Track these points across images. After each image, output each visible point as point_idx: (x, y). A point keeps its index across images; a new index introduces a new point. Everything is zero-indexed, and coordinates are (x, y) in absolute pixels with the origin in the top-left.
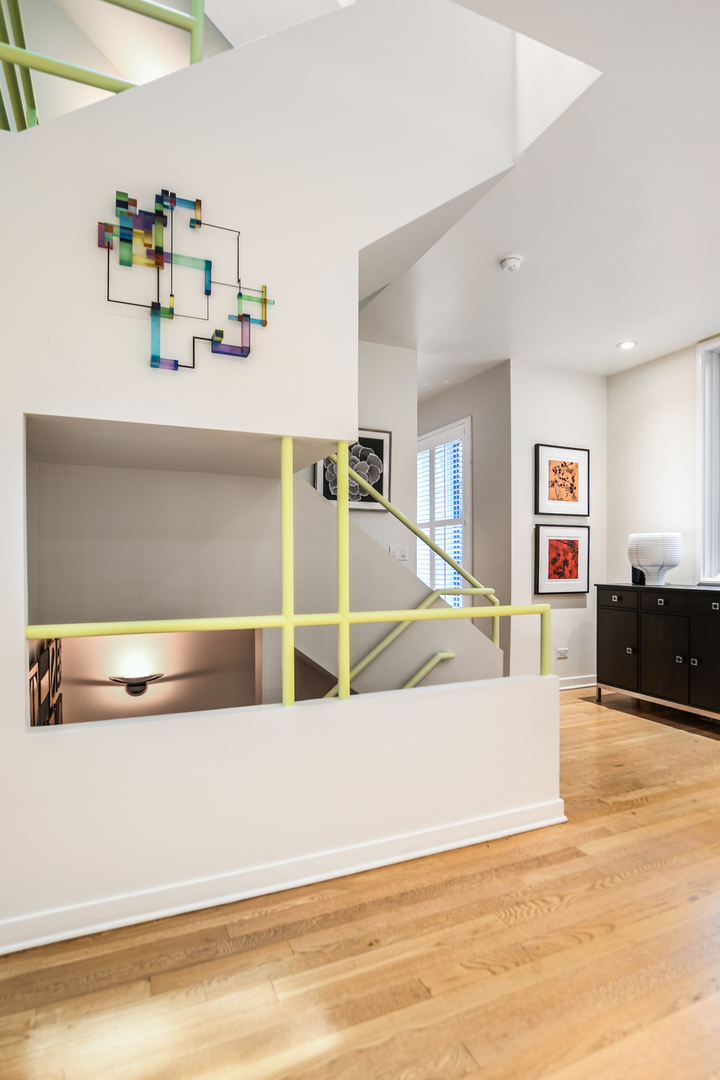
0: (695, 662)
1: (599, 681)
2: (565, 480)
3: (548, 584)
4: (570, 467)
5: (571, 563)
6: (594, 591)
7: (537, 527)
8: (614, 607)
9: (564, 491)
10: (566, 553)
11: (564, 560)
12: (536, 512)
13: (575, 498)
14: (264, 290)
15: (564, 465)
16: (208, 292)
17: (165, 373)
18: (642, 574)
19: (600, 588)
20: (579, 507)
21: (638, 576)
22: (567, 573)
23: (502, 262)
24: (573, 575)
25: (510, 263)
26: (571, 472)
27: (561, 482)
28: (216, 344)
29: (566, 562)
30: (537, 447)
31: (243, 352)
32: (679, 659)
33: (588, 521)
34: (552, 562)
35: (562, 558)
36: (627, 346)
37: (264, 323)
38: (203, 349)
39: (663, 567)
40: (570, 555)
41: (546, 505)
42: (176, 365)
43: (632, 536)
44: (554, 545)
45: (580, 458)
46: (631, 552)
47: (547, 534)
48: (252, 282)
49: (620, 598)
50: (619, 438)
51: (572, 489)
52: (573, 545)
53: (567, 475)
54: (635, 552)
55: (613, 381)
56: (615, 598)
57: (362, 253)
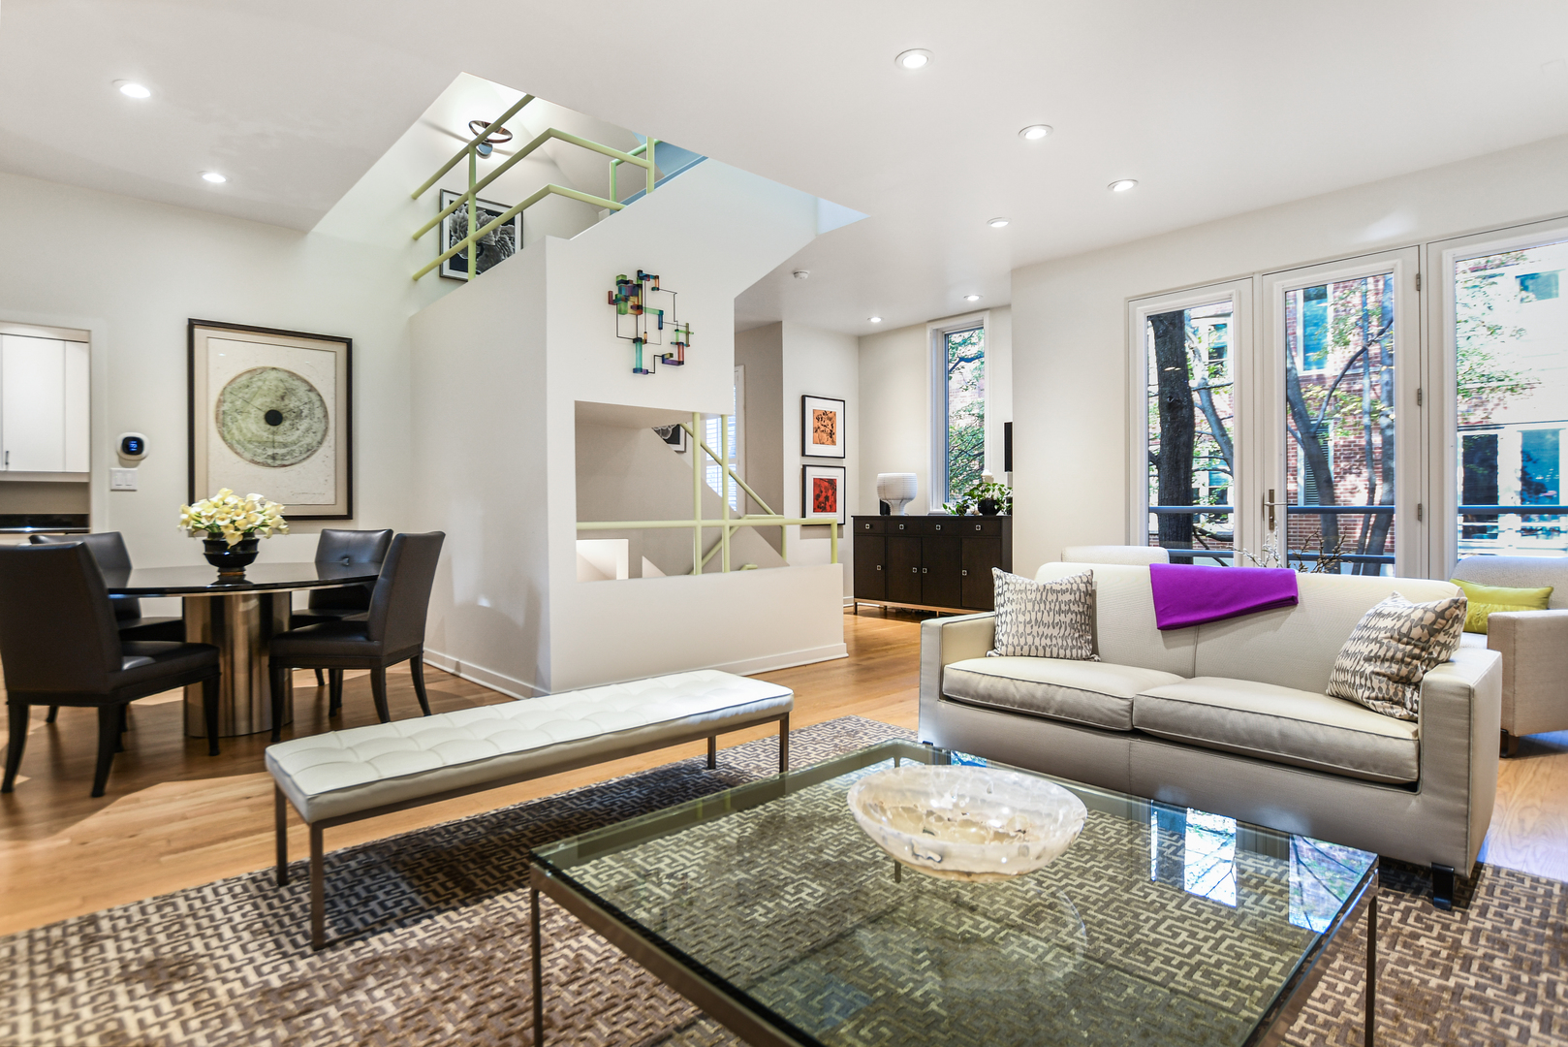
0: (925, 571)
1: (856, 596)
2: (826, 426)
3: (813, 517)
4: (830, 415)
5: (831, 499)
6: (850, 522)
7: (804, 467)
8: (866, 533)
9: (825, 436)
10: (827, 490)
11: (825, 496)
12: (803, 454)
13: (833, 443)
14: (687, 326)
15: (825, 413)
16: (660, 328)
17: (639, 375)
18: (888, 506)
19: (856, 518)
20: (837, 450)
21: (885, 507)
22: (828, 508)
23: (795, 273)
24: (833, 509)
25: (802, 275)
26: (830, 419)
27: (822, 428)
28: (664, 359)
29: (827, 498)
30: (803, 398)
31: (680, 363)
32: (915, 570)
33: (844, 462)
34: (816, 497)
35: (824, 494)
36: (876, 320)
37: (688, 346)
38: (658, 360)
39: (905, 499)
40: (830, 492)
41: (812, 448)
42: (647, 372)
43: (880, 475)
44: (817, 482)
45: (836, 407)
46: (879, 488)
47: (813, 474)
48: (682, 322)
49: (871, 526)
50: (869, 391)
51: (831, 434)
52: (832, 483)
53: (827, 422)
54: (882, 489)
55: (863, 342)
56: (868, 525)
57: (736, 300)
